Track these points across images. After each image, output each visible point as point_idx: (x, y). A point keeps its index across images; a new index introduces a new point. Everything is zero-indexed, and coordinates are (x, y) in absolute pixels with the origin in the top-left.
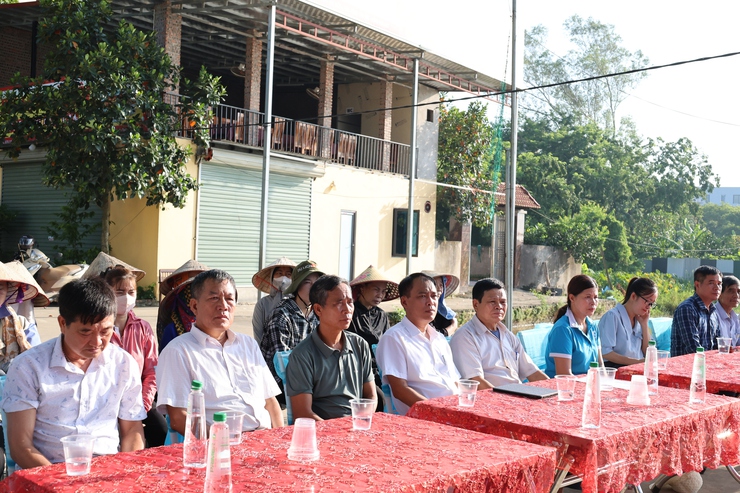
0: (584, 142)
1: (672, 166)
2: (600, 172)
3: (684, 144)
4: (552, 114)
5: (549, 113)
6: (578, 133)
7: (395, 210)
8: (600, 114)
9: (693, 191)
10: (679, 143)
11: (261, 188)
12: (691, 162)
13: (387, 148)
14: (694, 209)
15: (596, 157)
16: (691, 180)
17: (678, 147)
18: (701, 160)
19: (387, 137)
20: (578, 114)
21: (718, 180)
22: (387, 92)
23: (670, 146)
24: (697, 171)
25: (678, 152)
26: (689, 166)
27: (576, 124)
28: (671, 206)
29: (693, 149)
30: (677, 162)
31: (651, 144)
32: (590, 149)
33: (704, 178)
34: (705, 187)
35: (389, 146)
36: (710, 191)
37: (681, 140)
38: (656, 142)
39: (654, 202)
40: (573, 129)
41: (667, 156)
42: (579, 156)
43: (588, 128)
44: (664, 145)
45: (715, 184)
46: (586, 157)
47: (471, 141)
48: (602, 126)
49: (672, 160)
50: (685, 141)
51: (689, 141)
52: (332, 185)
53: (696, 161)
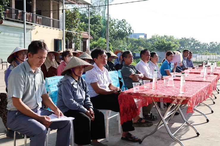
0: (97, 20)
1: (121, 27)
2: (102, 29)
3: (124, 21)
4: (87, 12)
5: (86, 11)
6: (95, 17)
7: (54, 39)
8: (100, 12)
9: (127, 34)
10: (122, 21)
11: (24, 34)
12: (126, 26)
13: (52, 21)
14: (127, 39)
15: (100, 24)
16: (126, 31)
17: (122, 22)
18: (128, 25)
19: (52, 18)
20: (94, 11)
21: (133, 31)
22: (51, 4)
23: (120, 21)
24: (127, 28)
25: (122, 23)
26: (125, 27)
27: (94, 15)
28: (121, 38)
29: (126, 22)
30: (122, 26)
31: (115, 21)
32: (99, 22)
33: (129, 30)
34: (130, 33)
35: (52, 20)
36: (131, 34)
37: (123, 20)
38: (116, 20)
39: (117, 37)
40: (93, 16)
41: (119, 24)
42: (96, 24)
43: (98, 16)
44: (118, 21)
45: (132, 32)
46: (98, 24)
47: (75, 19)
48: (101, 15)
49: (121, 25)
50: (124, 20)
51: (125, 20)
52: (37, 32)
53: (127, 26)
